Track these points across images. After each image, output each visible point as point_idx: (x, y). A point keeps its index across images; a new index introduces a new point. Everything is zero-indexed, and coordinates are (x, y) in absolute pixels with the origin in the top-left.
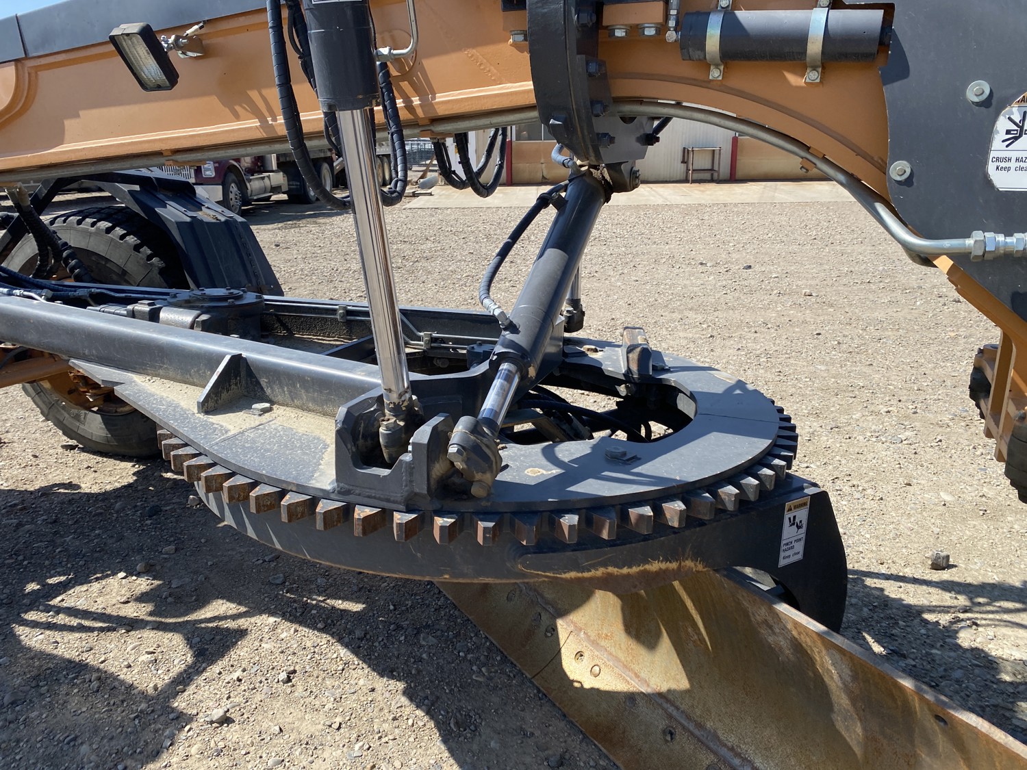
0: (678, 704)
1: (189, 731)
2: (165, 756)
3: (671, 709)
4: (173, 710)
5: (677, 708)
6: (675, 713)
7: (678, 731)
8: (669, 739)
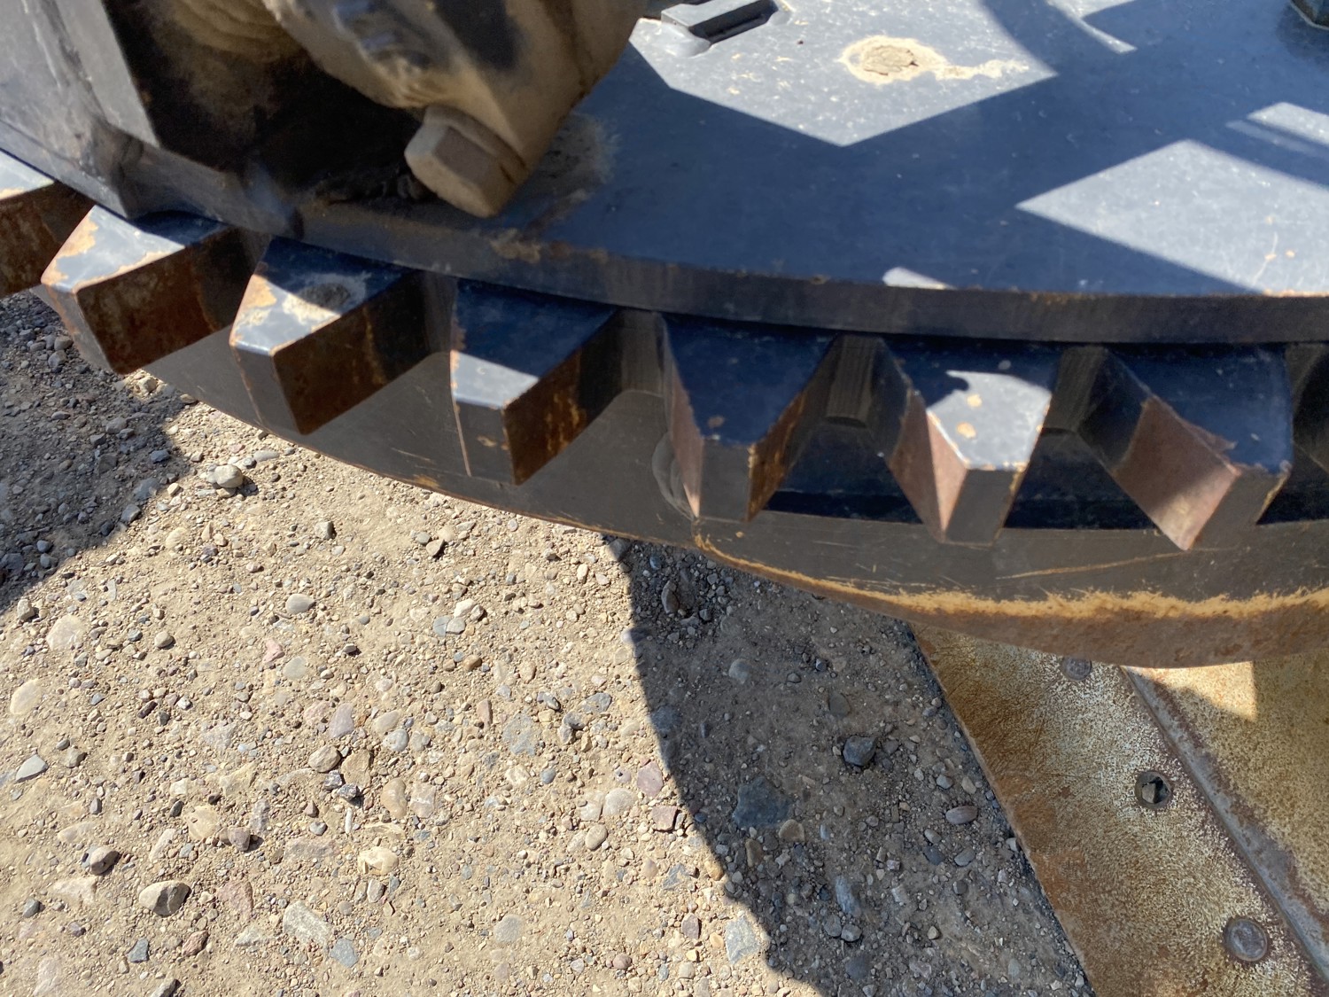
0: (1204, 733)
1: (175, 494)
2: (120, 537)
3: (1177, 734)
4: (165, 439)
5: (1198, 743)
6: (1186, 747)
7: (1182, 796)
8: (1150, 800)
